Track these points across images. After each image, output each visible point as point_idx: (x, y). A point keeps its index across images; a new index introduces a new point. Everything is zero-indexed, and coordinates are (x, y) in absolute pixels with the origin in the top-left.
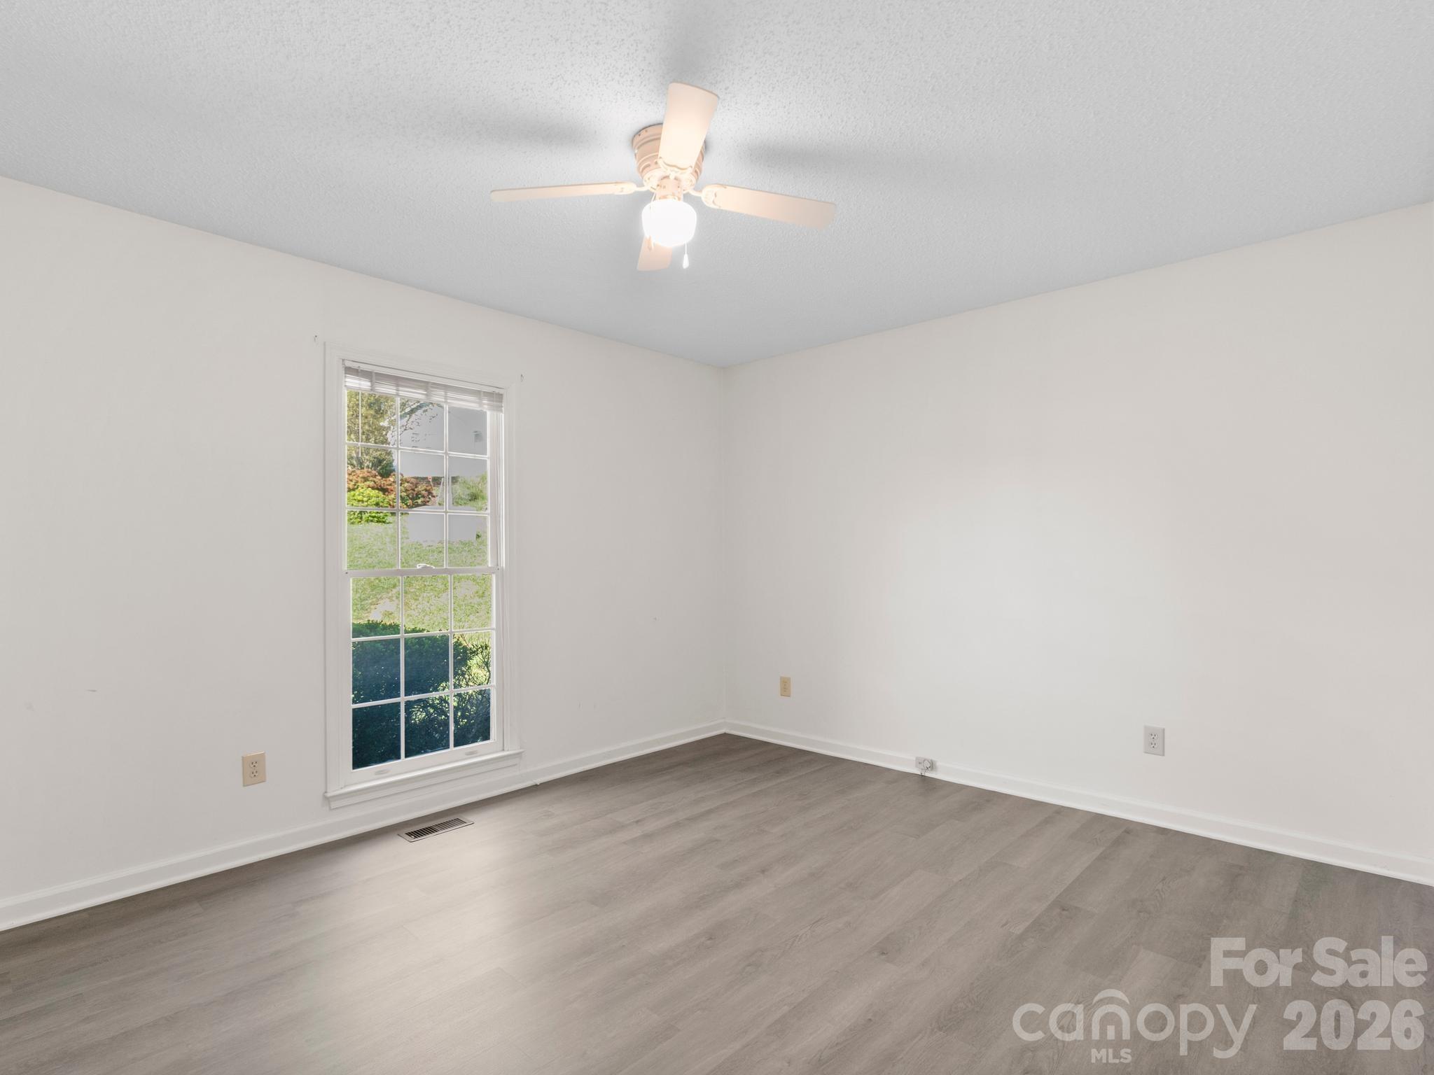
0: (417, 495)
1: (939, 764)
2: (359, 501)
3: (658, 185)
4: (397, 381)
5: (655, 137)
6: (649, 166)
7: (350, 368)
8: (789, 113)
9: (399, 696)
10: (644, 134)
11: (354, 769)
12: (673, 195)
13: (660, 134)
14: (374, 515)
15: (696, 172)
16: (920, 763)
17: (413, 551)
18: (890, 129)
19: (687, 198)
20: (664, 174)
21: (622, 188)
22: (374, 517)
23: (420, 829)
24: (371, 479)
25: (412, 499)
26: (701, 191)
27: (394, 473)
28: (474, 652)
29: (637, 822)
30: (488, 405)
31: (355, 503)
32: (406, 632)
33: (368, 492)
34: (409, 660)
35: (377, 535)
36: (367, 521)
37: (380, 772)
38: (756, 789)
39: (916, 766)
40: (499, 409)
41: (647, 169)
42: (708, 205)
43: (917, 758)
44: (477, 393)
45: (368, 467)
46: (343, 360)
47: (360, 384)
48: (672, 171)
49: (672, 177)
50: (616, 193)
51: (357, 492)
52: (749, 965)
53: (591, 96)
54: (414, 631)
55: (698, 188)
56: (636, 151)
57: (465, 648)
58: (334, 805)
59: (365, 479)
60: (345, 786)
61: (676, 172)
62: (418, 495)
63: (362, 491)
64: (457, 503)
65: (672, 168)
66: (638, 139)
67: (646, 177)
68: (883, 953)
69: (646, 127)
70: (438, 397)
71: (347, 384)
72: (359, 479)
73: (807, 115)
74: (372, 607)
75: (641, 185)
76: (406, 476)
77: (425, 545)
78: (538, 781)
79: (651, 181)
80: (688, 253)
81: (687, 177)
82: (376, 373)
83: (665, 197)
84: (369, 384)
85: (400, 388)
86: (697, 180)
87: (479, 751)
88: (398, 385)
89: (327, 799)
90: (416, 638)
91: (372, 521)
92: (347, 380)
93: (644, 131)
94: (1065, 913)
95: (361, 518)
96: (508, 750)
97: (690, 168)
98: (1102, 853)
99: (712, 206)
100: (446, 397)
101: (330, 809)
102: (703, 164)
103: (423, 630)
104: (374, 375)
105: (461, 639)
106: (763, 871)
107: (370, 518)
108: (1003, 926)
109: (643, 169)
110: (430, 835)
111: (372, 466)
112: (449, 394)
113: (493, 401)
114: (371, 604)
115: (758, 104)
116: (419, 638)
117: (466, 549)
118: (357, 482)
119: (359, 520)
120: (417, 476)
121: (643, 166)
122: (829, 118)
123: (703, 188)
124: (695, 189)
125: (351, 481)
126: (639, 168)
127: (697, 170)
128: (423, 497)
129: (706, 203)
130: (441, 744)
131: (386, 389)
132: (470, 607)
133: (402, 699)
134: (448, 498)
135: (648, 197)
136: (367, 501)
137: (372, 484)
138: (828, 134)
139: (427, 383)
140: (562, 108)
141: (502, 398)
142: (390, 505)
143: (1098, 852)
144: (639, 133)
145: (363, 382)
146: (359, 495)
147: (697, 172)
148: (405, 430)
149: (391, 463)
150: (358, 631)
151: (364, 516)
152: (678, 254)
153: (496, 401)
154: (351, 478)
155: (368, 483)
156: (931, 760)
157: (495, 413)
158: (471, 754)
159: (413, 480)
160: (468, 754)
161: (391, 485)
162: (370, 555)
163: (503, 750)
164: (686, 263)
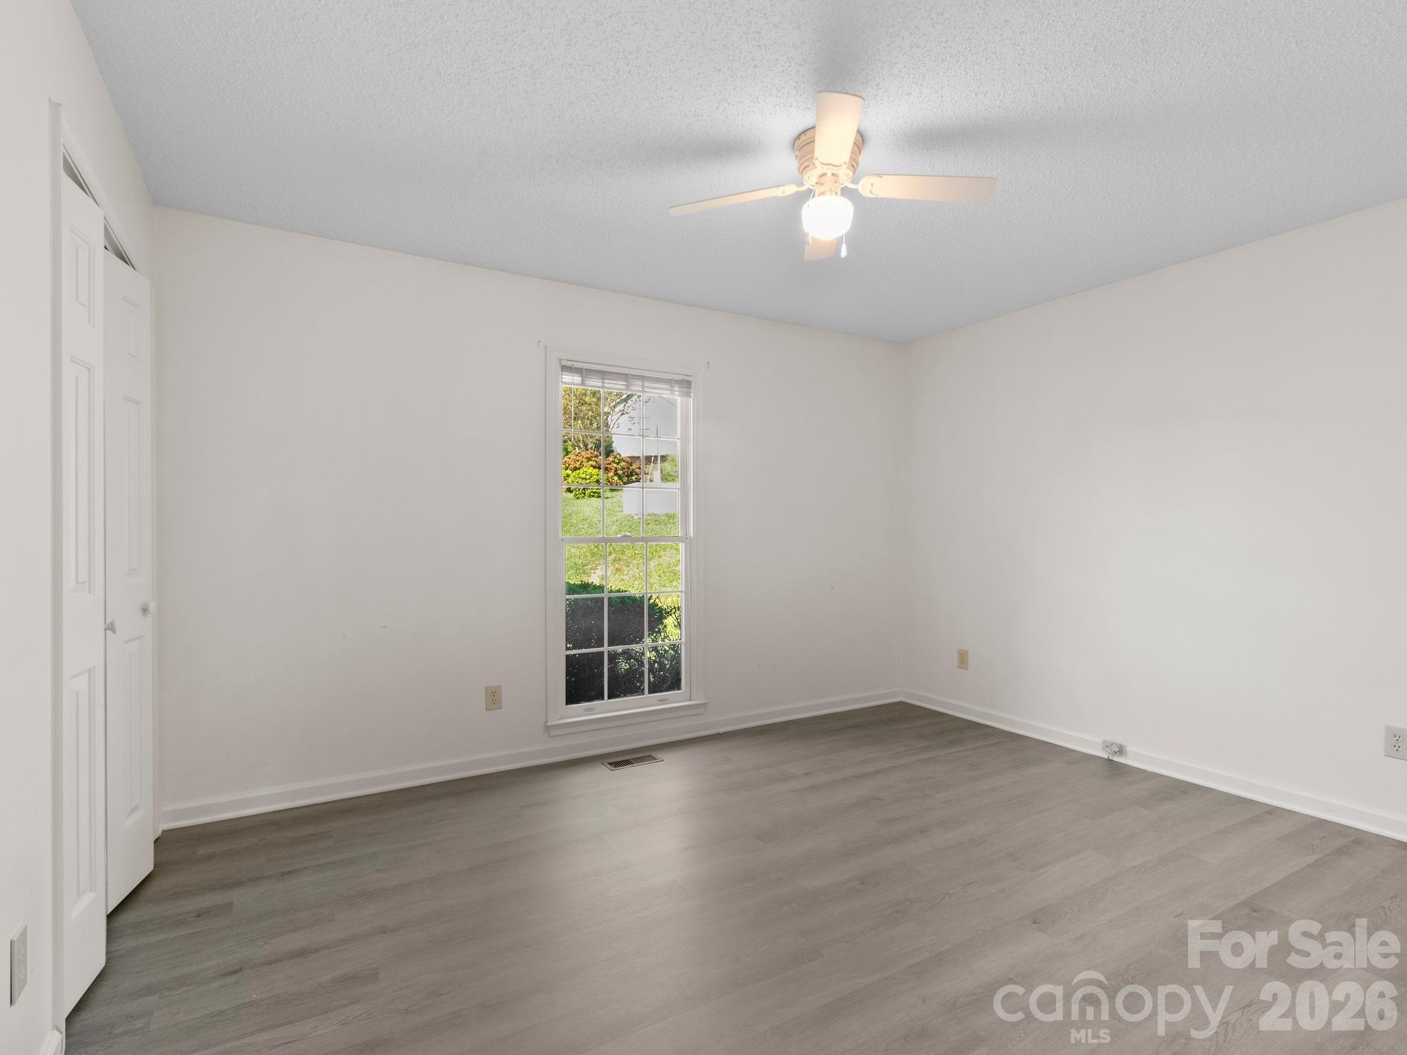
0: (631, 473)
1: (1129, 749)
2: (583, 479)
3: (816, 183)
4: (603, 375)
5: (811, 140)
6: (807, 166)
7: (565, 366)
8: (942, 97)
9: (603, 646)
10: (803, 137)
11: (567, 704)
12: (831, 190)
13: (814, 137)
14: (595, 490)
15: (853, 166)
16: (1107, 746)
17: (626, 522)
18: (1053, 95)
19: (845, 192)
20: (822, 173)
21: (784, 191)
22: (595, 493)
23: (620, 761)
24: (594, 459)
25: (628, 476)
26: (858, 183)
27: (612, 454)
28: (668, 613)
29: (806, 774)
30: (679, 391)
31: (580, 481)
32: (611, 591)
33: (590, 471)
34: (612, 617)
35: (597, 508)
36: (590, 496)
37: (588, 710)
38: (925, 756)
39: (1103, 750)
40: (688, 394)
41: (808, 169)
42: (865, 195)
43: (1104, 742)
44: (669, 382)
45: (591, 448)
46: (560, 360)
47: (573, 380)
48: (828, 169)
49: (829, 174)
50: (778, 195)
51: (581, 471)
52: (896, 912)
53: (753, 112)
54: (618, 591)
55: (855, 181)
56: (797, 153)
57: (661, 609)
58: (552, 733)
59: (589, 459)
60: (561, 718)
61: (832, 170)
62: (629, 473)
63: (585, 470)
64: (666, 479)
65: (828, 167)
66: (798, 142)
67: (805, 177)
68: (1035, 922)
69: (805, 131)
70: (636, 386)
71: (564, 380)
72: (584, 460)
73: (961, 96)
74: (592, 571)
75: (801, 184)
76: (623, 456)
77: (636, 517)
78: (721, 730)
79: (811, 179)
80: (846, 243)
81: (845, 175)
82: (586, 369)
83: (823, 194)
84: (580, 379)
85: (606, 381)
86: (854, 173)
87: (672, 699)
88: (603, 379)
89: (548, 728)
90: (619, 598)
91: (593, 496)
92: (563, 376)
93: (803, 135)
94: (1255, 914)
95: (584, 494)
96: (695, 700)
97: (845, 165)
98: (1316, 860)
99: (871, 196)
100: (643, 386)
101: (550, 737)
102: (860, 158)
103: (626, 591)
104: (584, 370)
105: (657, 600)
106: (922, 832)
107: (592, 494)
108: (1176, 917)
109: (804, 169)
110: (627, 766)
111: (595, 447)
112: (646, 384)
113: (683, 387)
114: (591, 569)
115: (910, 94)
116: (623, 598)
117: (671, 521)
118: (583, 462)
119: (583, 495)
120: (632, 455)
121: (803, 167)
122: (984, 95)
123: (860, 179)
124: (853, 182)
125: (578, 461)
126: (799, 168)
127: (855, 164)
128: (637, 474)
129: (862, 194)
130: (637, 690)
131: (594, 383)
132: (673, 574)
133: (606, 649)
134: (657, 475)
135: (809, 193)
136: (589, 479)
137: (594, 463)
138: (986, 109)
139: (627, 374)
140: (729, 126)
141: (691, 385)
142: (609, 482)
143: (1311, 859)
144: (798, 137)
145: (575, 378)
146: (583, 473)
147: (854, 164)
148: (623, 414)
149: (611, 444)
150: (572, 589)
151: (587, 492)
152: (838, 243)
153: (686, 388)
154: (578, 458)
155: (591, 462)
156: (1120, 745)
157: (685, 398)
158: (663, 701)
159: (628, 459)
160: (660, 700)
161: (610, 464)
162: (591, 526)
163: (691, 700)
164: (844, 253)
